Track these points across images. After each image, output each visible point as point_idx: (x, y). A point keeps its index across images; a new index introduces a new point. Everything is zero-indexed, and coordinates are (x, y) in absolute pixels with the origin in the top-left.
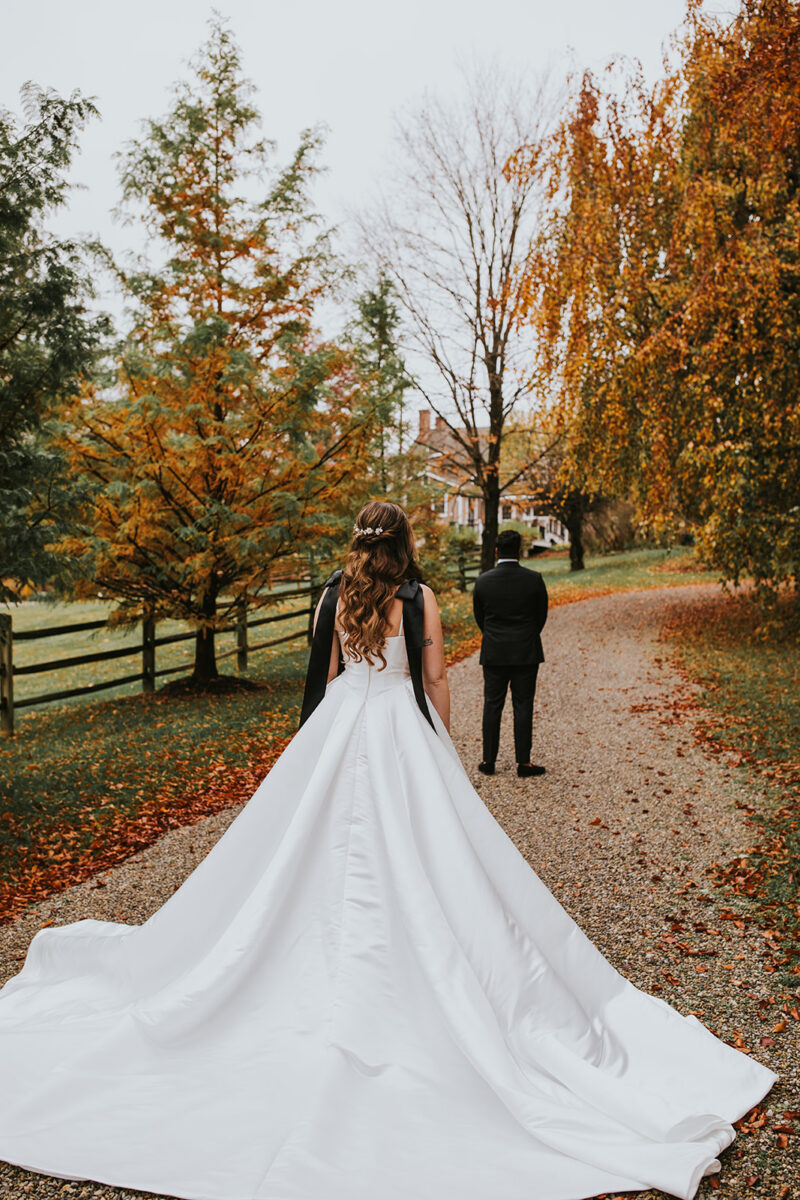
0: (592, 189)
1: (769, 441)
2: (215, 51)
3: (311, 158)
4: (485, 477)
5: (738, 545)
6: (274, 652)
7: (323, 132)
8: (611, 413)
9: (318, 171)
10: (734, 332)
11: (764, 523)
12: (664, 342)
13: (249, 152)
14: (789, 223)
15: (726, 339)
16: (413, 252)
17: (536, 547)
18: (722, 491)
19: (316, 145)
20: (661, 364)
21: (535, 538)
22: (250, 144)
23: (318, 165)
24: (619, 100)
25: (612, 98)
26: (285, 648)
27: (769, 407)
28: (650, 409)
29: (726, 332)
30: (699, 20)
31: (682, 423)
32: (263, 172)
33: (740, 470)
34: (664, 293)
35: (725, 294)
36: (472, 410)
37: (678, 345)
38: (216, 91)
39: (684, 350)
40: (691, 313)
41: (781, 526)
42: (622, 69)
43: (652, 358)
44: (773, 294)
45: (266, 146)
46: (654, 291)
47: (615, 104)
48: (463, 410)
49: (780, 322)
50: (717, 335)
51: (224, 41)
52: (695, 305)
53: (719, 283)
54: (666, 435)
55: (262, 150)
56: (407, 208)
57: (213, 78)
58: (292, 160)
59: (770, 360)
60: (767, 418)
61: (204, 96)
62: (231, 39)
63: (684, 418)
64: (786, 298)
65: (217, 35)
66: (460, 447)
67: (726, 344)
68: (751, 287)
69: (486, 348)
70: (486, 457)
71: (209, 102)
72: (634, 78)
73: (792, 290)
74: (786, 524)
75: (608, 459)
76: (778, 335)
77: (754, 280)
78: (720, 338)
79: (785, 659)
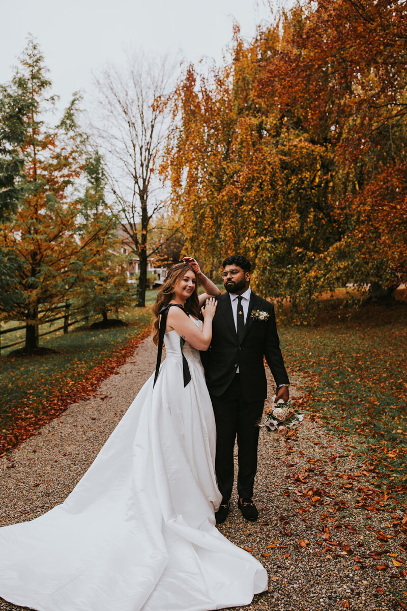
0: (194, 117)
1: (277, 236)
2: (30, 52)
3: (78, 105)
4: (140, 251)
5: (267, 282)
6: (48, 337)
7: (82, 93)
8: (207, 222)
9: (81, 111)
10: (261, 187)
11: (277, 273)
12: (232, 191)
13: (47, 100)
14: (283, 138)
15: (258, 190)
16: (104, 140)
17: (156, 284)
18: (260, 258)
19: (80, 99)
20: (230, 200)
21: (155, 280)
22: (48, 97)
23: (81, 109)
24: (206, 77)
25: (202, 76)
26: (53, 335)
27: (278, 221)
28: (225, 221)
29: (258, 186)
30: (239, 40)
31: (240, 227)
32: (54, 110)
33: (267, 250)
34: (228, 167)
35: (257, 170)
36: (133, 217)
37: (237, 192)
38: (32, 71)
39: (240, 194)
40: (243, 178)
41: (284, 274)
42: (206, 63)
43: (226, 198)
44: (278, 171)
45: (56, 98)
46: (224, 166)
47: (204, 78)
48: (128, 217)
49: (281, 183)
50: (254, 188)
51: (35, 48)
52: (245, 175)
53: (254, 165)
54: (233, 233)
55: (53, 99)
56: (100, 118)
57: (30, 66)
58: (68, 105)
59: (277, 200)
60: (277, 225)
61: (26, 73)
62: (38, 47)
63: (240, 225)
64: (283, 172)
65: (31, 44)
66: (129, 236)
67: (258, 192)
68: (268, 167)
69: (139, 187)
70: (140, 242)
71: (27, 75)
72: (212, 67)
73: (286, 169)
74: (286, 273)
75: (205, 243)
76: (280, 189)
77: (269, 164)
78: (255, 189)
79: (289, 333)
